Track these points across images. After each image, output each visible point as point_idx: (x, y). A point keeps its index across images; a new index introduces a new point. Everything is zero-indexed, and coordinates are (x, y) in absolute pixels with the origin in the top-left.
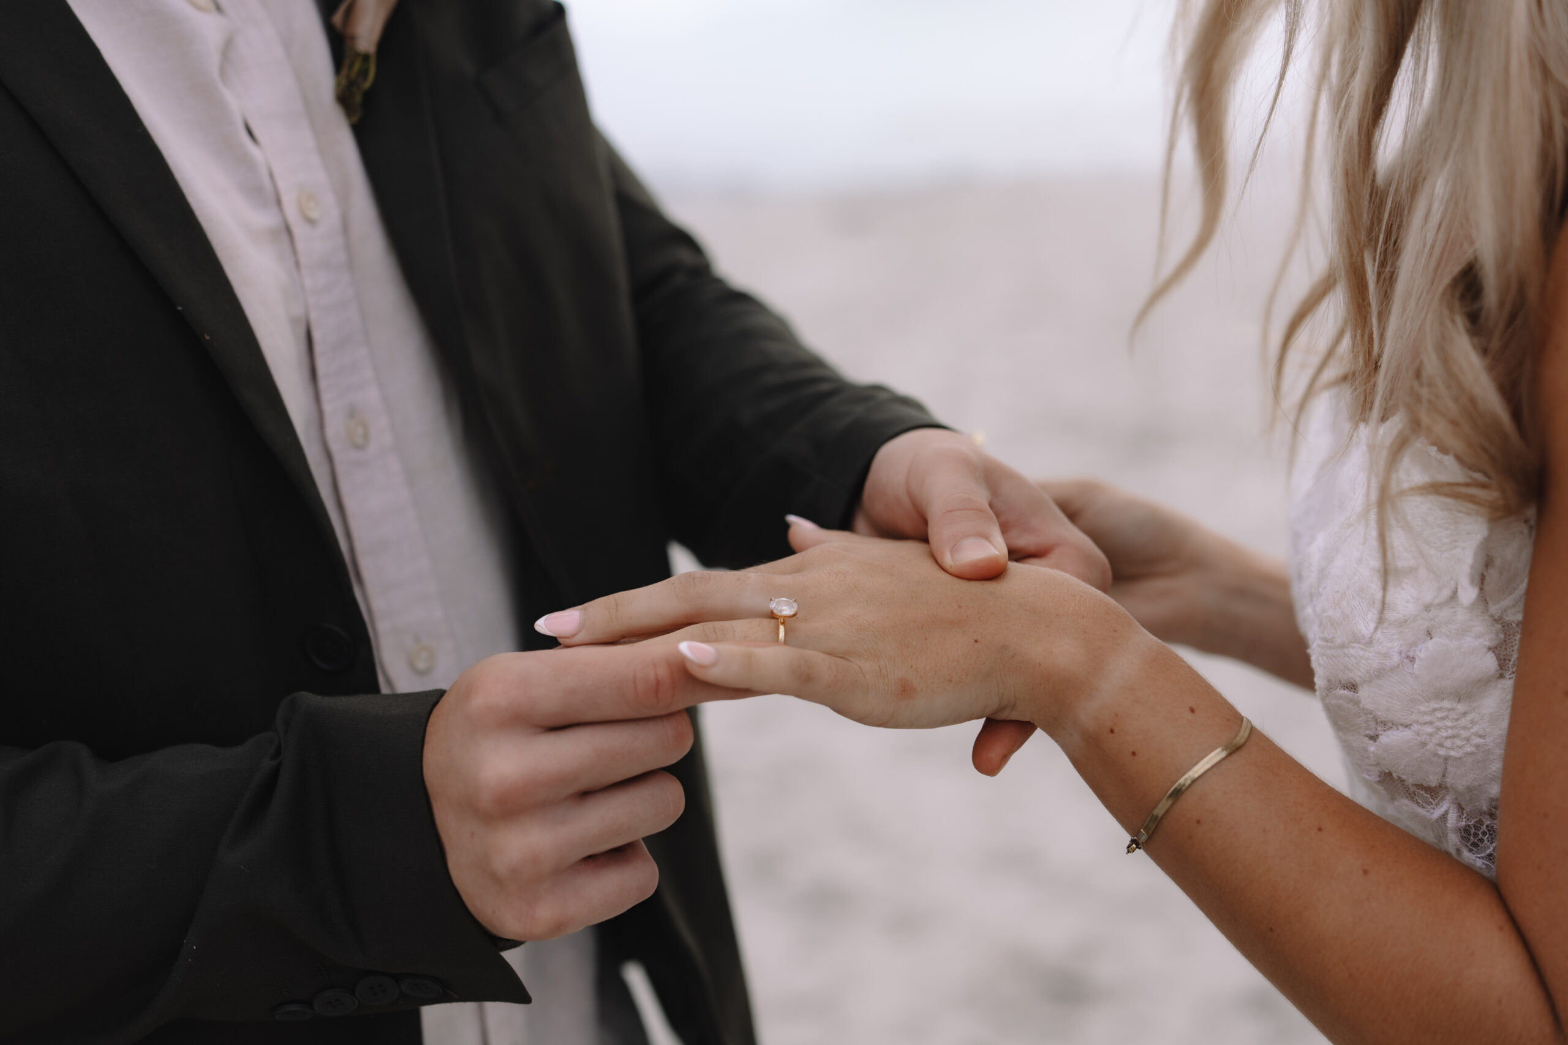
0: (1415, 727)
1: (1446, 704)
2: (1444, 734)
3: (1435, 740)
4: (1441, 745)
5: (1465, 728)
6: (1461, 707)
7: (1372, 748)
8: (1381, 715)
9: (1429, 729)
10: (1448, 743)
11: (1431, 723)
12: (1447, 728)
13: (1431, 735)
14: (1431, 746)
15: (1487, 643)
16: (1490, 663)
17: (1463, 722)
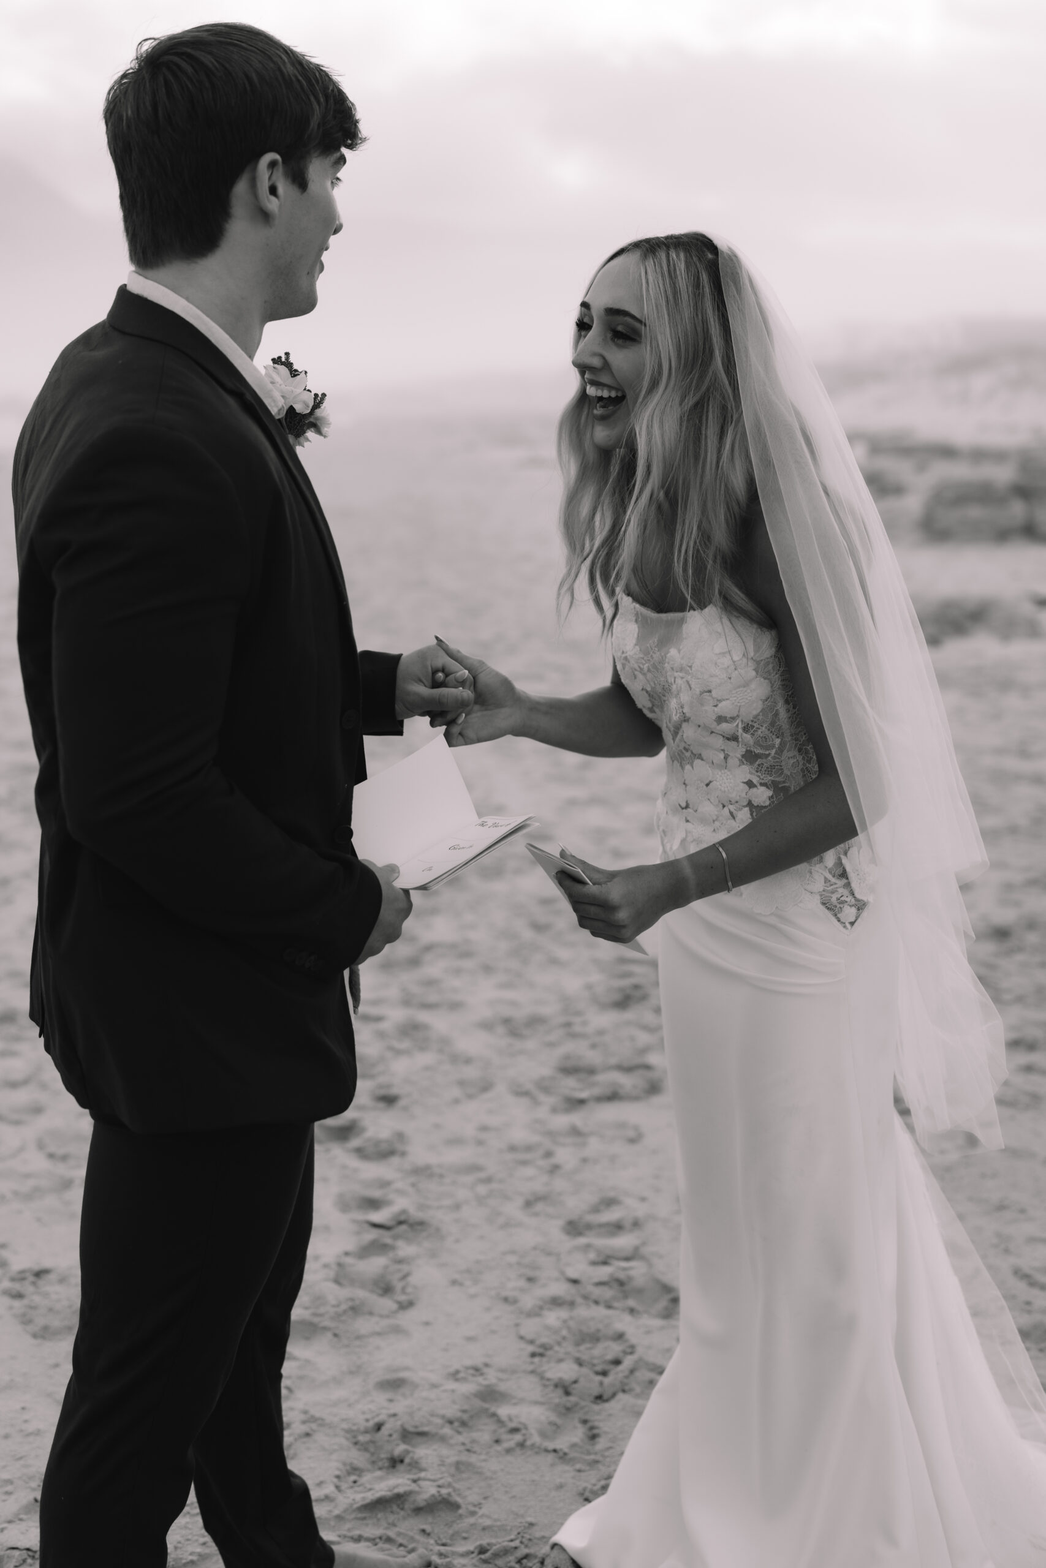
0: (731, 699)
1: (741, 689)
2: (740, 698)
3: (737, 701)
4: (739, 702)
5: (746, 695)
6: (745, 689)
7: (716, 709)
8: (719, 698)
9: (735, 698)
10: (741, 701)
11: (735, 696)
12: (740, 697)
13: (735, 700)
14: (735, 704)
15: (753, 668)
16: (754, 673)
17: (746, 693)
